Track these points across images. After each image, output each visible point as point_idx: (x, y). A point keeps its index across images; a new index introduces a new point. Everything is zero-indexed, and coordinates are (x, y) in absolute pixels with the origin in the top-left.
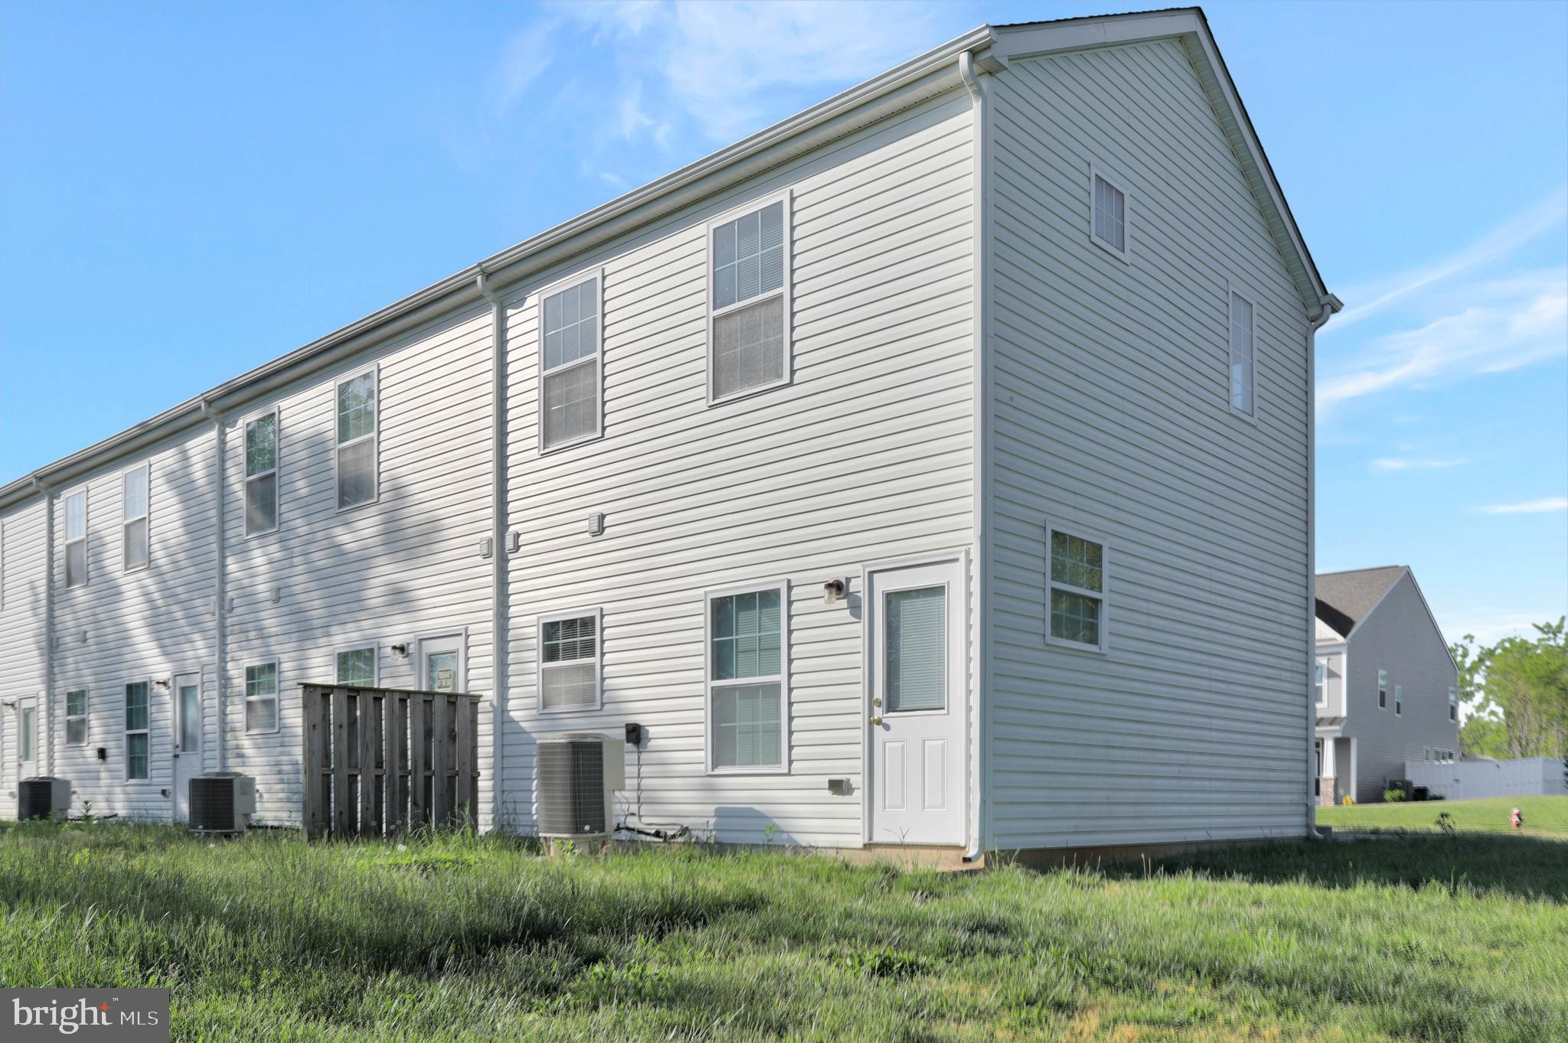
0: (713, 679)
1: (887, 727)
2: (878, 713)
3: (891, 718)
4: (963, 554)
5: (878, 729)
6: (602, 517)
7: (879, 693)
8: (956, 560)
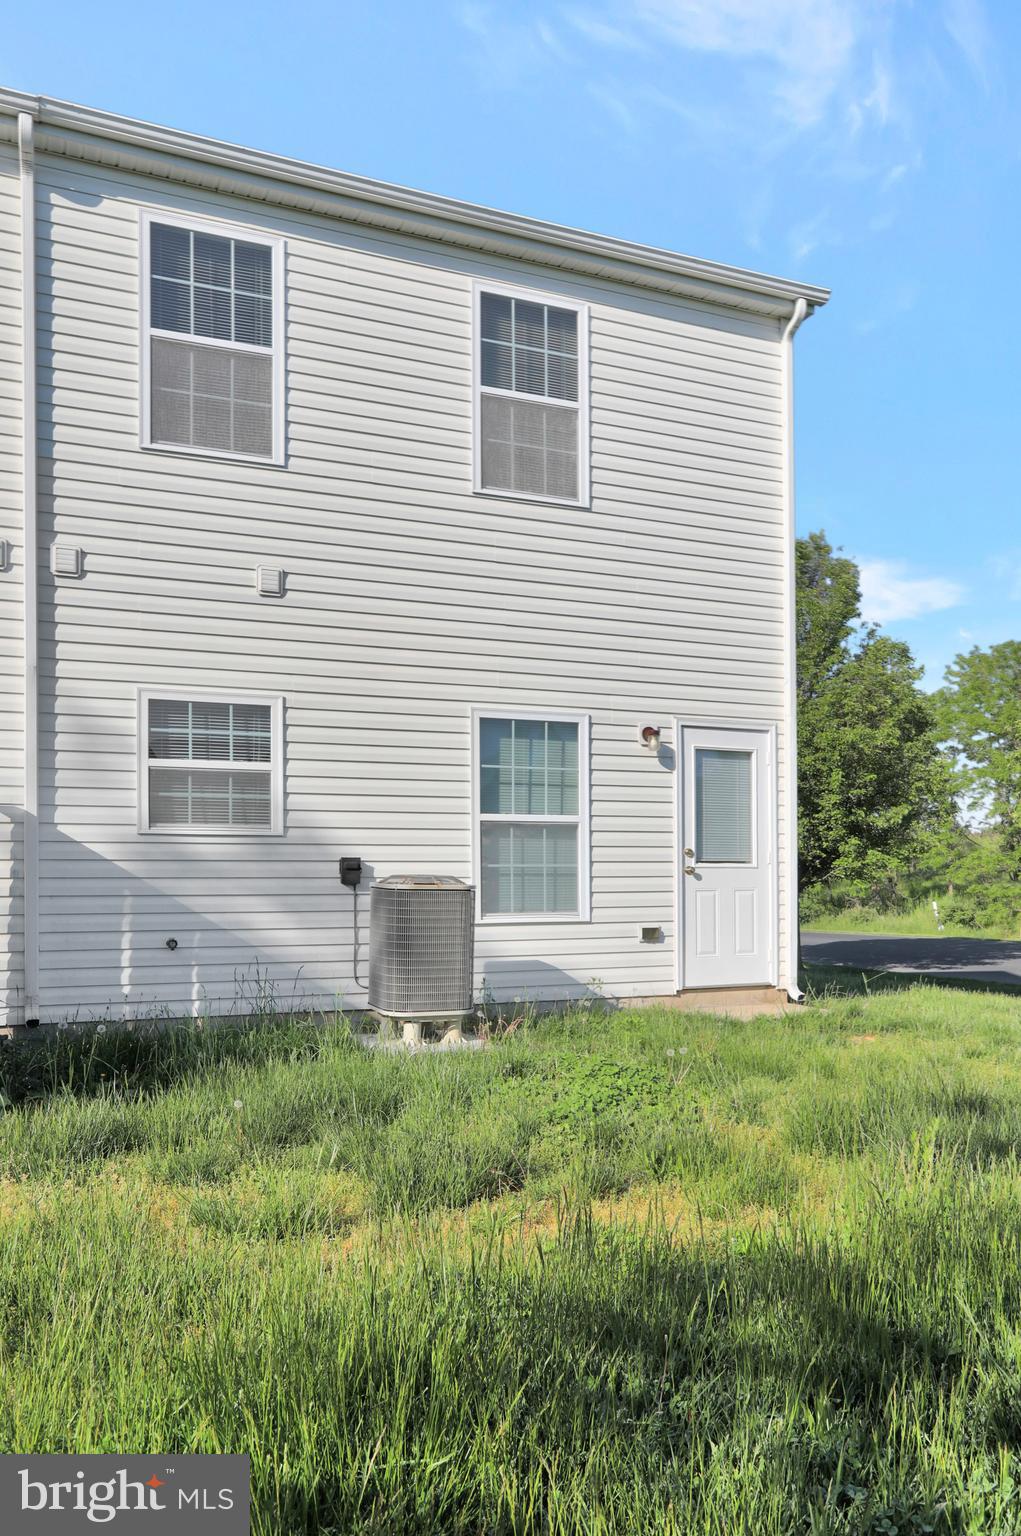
0: (482, 812)
1: (698, 877)
2: (691, 862)
3: (701, 868)
4: (774, 727)
5: (690, 878)
6: (284, 575)
7: (691, 845)
8: (767, 731)
